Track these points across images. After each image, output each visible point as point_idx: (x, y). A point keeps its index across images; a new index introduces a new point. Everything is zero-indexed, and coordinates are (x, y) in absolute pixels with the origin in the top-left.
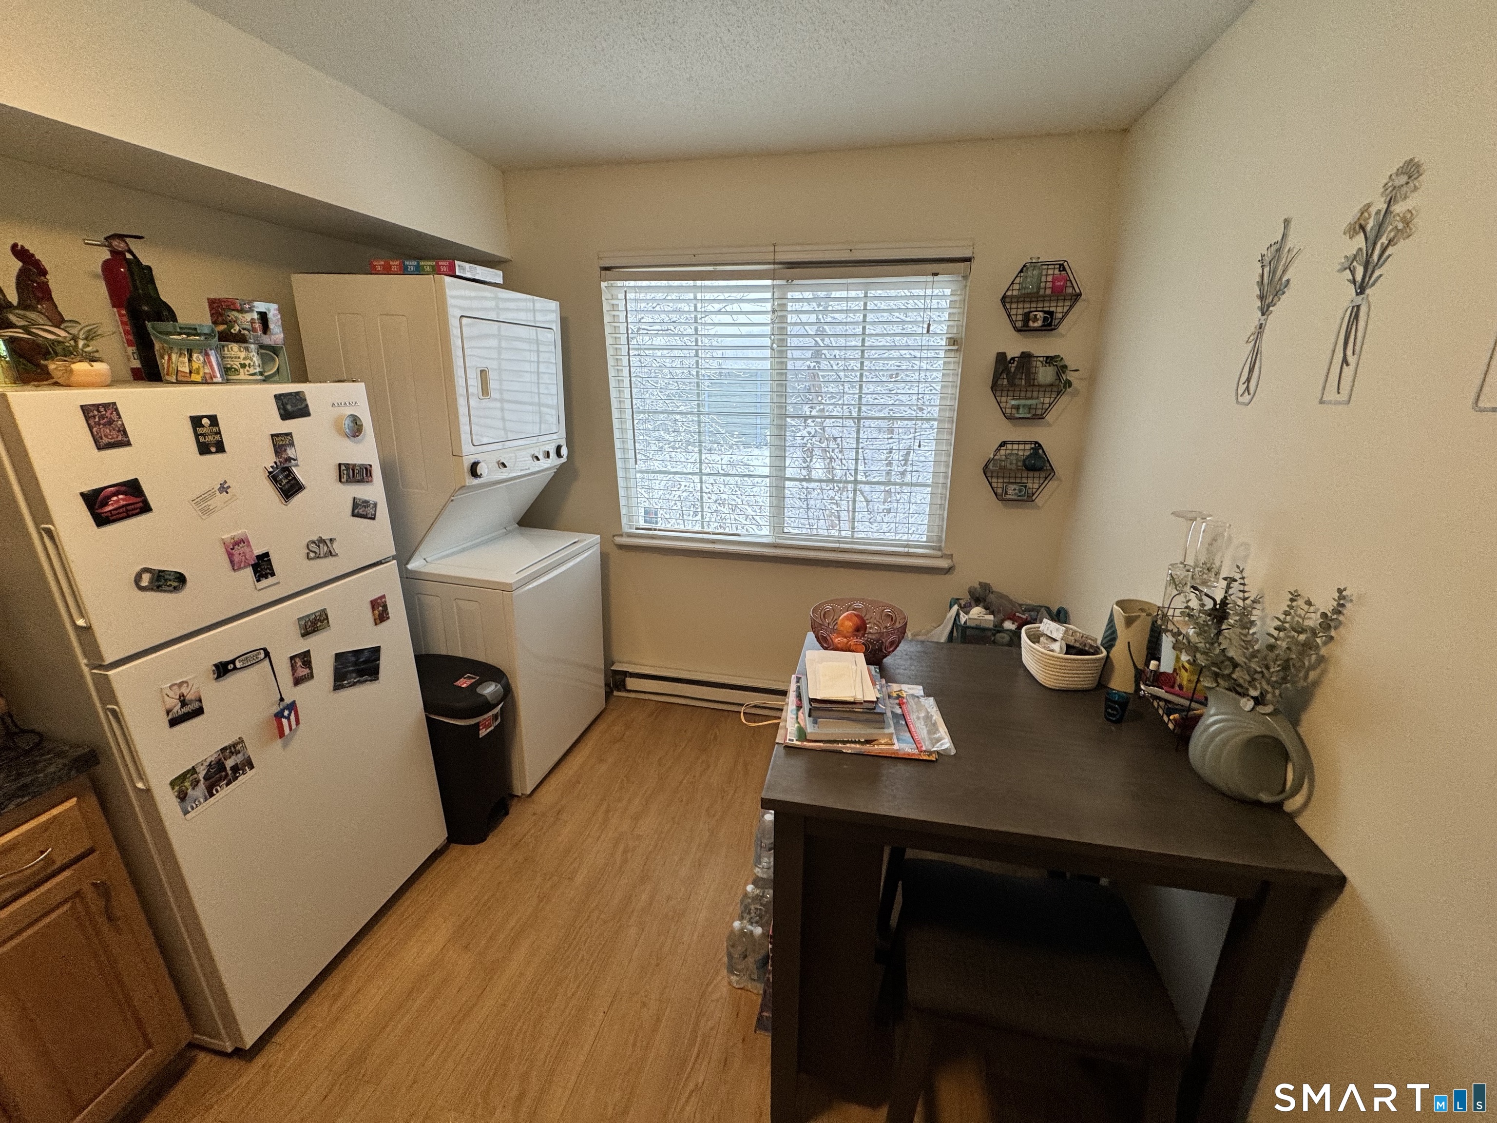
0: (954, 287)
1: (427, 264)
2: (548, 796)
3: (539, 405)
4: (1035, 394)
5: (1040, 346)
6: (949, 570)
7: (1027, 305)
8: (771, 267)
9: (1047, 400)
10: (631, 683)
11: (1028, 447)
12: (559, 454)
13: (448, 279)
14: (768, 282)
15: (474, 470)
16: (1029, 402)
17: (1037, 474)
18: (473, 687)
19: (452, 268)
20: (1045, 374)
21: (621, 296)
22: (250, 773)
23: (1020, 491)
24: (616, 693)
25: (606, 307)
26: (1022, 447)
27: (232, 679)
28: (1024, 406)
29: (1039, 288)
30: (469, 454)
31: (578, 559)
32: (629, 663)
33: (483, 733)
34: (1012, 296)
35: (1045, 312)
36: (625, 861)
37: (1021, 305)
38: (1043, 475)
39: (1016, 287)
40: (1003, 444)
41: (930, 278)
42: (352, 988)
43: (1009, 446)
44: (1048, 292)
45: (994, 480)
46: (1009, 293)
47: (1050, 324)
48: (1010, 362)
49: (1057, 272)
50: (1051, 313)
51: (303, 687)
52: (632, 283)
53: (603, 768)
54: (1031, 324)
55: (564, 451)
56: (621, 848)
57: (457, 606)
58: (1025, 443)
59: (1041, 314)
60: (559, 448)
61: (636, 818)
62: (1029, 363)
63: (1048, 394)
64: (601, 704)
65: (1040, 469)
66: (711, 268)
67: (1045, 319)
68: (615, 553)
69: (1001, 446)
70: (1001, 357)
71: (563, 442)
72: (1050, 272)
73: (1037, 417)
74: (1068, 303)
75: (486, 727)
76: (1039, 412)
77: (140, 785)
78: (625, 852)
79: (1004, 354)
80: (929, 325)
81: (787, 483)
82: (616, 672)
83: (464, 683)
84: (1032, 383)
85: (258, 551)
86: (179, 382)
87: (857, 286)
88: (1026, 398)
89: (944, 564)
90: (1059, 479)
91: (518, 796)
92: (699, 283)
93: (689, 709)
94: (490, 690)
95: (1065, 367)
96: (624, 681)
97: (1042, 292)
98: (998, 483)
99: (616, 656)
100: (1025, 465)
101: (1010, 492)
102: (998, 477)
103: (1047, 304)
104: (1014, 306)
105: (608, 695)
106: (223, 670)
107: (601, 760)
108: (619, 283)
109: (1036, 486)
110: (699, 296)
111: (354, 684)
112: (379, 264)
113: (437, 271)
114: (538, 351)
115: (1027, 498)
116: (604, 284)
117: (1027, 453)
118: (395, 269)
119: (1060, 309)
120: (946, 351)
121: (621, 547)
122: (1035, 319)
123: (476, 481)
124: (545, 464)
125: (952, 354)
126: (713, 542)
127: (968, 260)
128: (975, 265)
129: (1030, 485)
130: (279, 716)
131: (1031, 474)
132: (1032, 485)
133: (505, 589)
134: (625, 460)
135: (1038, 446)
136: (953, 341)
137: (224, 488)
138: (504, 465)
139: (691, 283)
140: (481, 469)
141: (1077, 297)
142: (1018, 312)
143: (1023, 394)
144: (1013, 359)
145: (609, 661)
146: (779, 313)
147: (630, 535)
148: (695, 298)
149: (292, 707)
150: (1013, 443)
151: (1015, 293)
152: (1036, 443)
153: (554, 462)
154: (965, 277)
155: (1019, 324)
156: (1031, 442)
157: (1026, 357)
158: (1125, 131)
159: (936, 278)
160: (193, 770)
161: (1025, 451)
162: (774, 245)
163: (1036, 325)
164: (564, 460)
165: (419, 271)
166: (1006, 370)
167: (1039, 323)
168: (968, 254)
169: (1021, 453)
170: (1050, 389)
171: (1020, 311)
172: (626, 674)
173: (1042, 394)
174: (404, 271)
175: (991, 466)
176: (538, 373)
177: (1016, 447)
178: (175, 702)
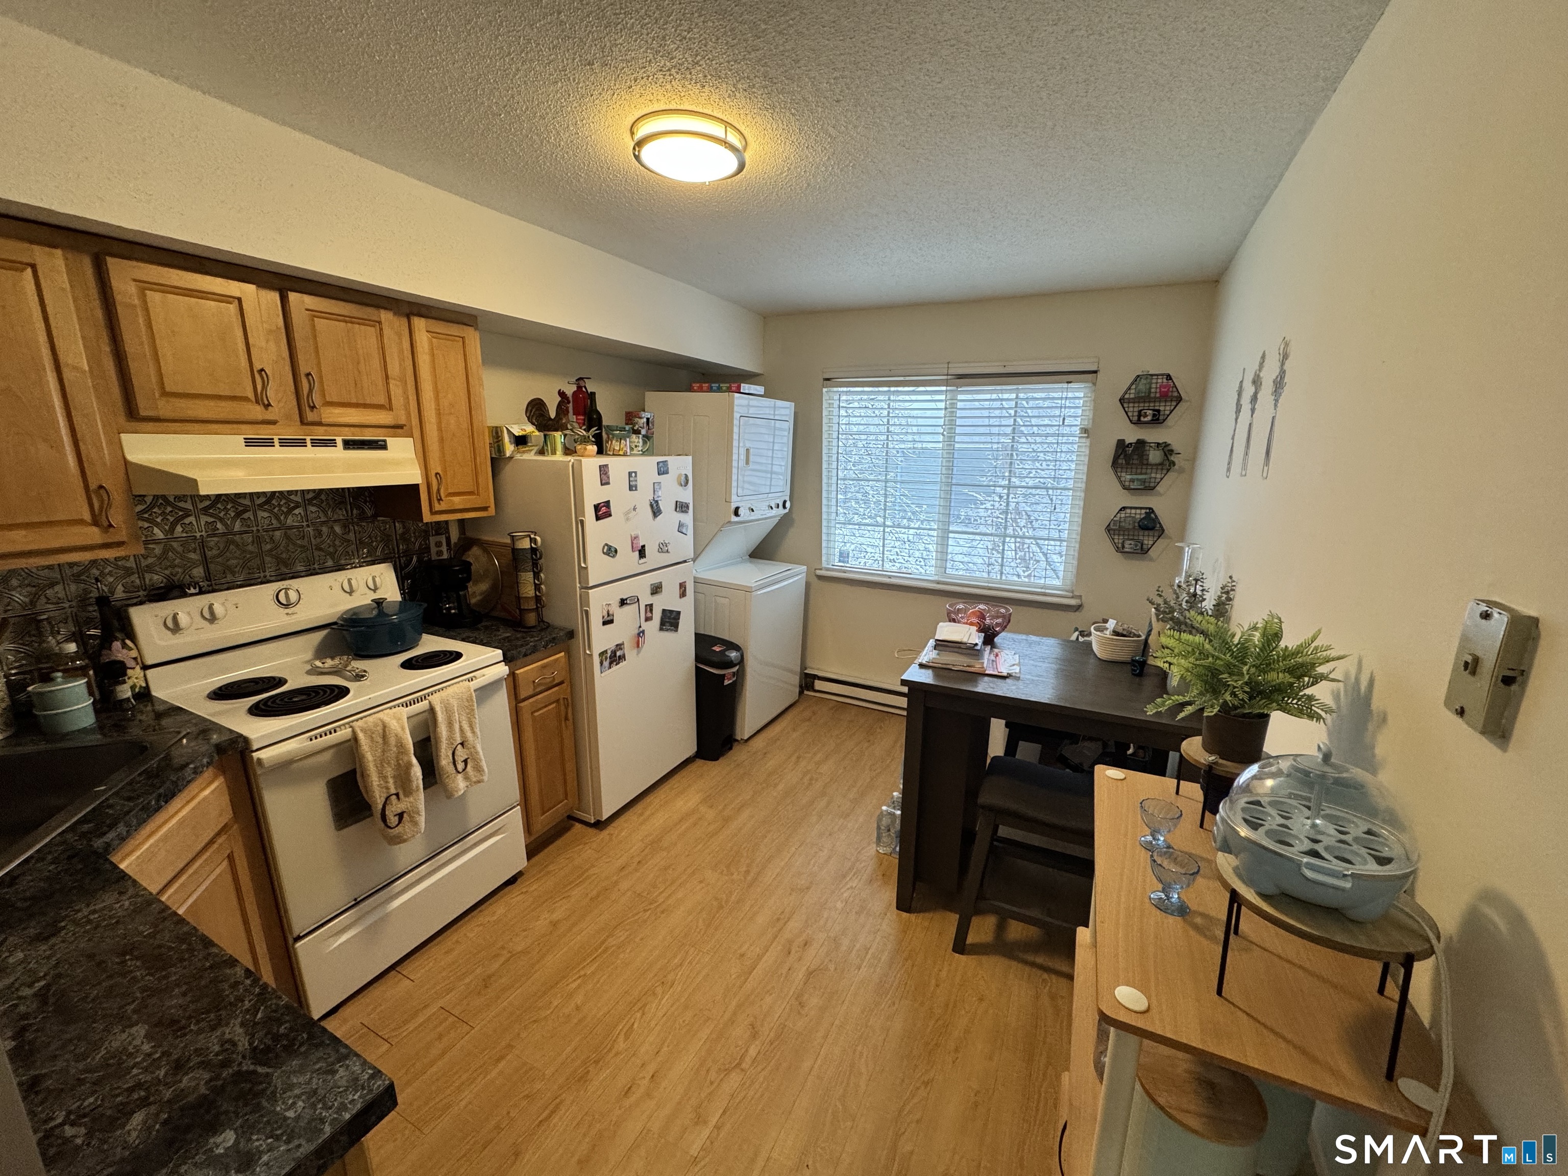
0: (1087, 390)
1: (724, 386)
2: (759, 743)
3: (772, 473)
4: (1149, 471)
5: (1152, 435)
6: (1078, 608)
7: (1142, 405)
8: (945, 377)
9: (1159, 476)
10: (818, 685)
11: (1143, 511)
12: (784, 507)
13: (737, 395)
14: (944, 388)
15: (736, 513)
16: (1140, 477)
17: (1151, 533)
18: (722, 652)
19: (739, 387)
20: (1155, 456)
21: (836, 397)
22: (624, 663)
23: (1136, 546)
24: (806, 692)
25: (825, 405)
26: (1138, 511)
27: (626, 608)
28: (1138, 479)
29: (1150, 392)
30: (735, 502)
31: (791, 581)
32: (818, 669)
33: (726, 682)
34: (1129, 399)
35: (1154, 410)
36: (810, 784)
37: (1136, 405)
38: (1156, 534)
39: (1133, 391)
40: (1124, 508)
41: (1065, 385)
42: (648, 813)
43: (1128, 511)
44: (1158, 395)
45: (1116, 537)
46: (1127, 396)
47: (1158, 419)
48: (1128, 446)
49: (1165, 380)
50: (1159, 411)
51: (649, 623)
52: (845, 389)
53: (795, 735)
54: (1142, 419)
55: (788, 505)
56: (808, 777)
57: (716, 602)
58: (1141, 508)
59: (1150, 412)
60: (785, 502)
61: (818, 764)
62: (1144, 447)
63: (1159, 471)
64: (795, 696)
65: (1153, 529)
66: (902, 379)
67: (1154, 415)
68: (815, 581)
69: (1121, 510)
70: (1121, 444)
71: (787, 498)
72: (1160, 381)
73: (1148, 488)
74: (1174, 403)
75: (729, 679)
76: (1152, 485)
77: (588, 652)
78: (811, 779)
79: (1124, 440)
80: (1064, 419)
81: (951, 535)
82: (807, 675)
83: (717, 649)
84: (1144, 463)
85: (642, 544)
86: (614, 455)
87: (1011, 391)
88: (1141, 474)
89: (1073, 602)
90: (1170, 538)
91: (737, 741)
92: (893, 389)
93: (861, 709)
94: (733, 655)
95: (1172, 451)
96: (813, 683)
97: (1152, 395)
98: (1118, 540)
99: (809, 663)
100: (1139, 526)
101: (1126, 546)
102: (1119, 535)
103: (1157, 404)
104: (1131, 405)
105: (801, 693)
106: (623, 602)
107: (794, 730)
108: (835, 389)
109: (1151, 543)
110: (892, 398)
111: (667, 630)
112: (696, 386)
113: (729, 390)
114: (774, 435)
115: (1142, 551)
116: (825, 390)
117: (1143, 516)
118: (705, 388)
119: (1168, 408)
120: (1080, 437)
121: (820, 577)
122: (1146, 416)
123: (736, 519)
124: (775, 512)
125: (1084, 440)
126: (890, 577)
127: (1095, 372)
128: (1099, 375)
129: (1146, 542)
130: (639, 634)
131: (1146, 533)
132: (1148, 542)
133: (748, 590)
134: (829, 513)
135: (1151, 510)
136: (1085, 431)
137: (635, 509)
138: (753, 510)
139: (886, 389)
140: (740, 512)
141: (1179, 399)
142: (1133, 409)
143: (1139, 471)
144: (1131, 444)
145: (803, 666)
146: (951, 410)
147: (828, 569)
148: (889, 399)
149: (643, 632)
150: (1131, 508)
151: (1132, 396)
152: (1150, 509)
153: (782, 511)
154: (1094, 384)
155: (1135, 418)
156: (1146, 508)
157: (1141, 443)
158: (1217, 281)
159: (1070, 385)
160: (606, 651)
161: (1140, 515)
162: (948, 363)
163: (1146, 419)
164: (787, 511)
165: (719, 390)
166: (1124, 451)
167: (1149, 418)
168: (1094, 369)
169: (1138, 516)
170: (1160, 467)
171: (1136, 409)
172: (815, 677)
173: (1154, 471)
174: (710, 390)
175: (1112, 526)
176: (773, 450)
177: (1133, 511)
178: (605, 613)
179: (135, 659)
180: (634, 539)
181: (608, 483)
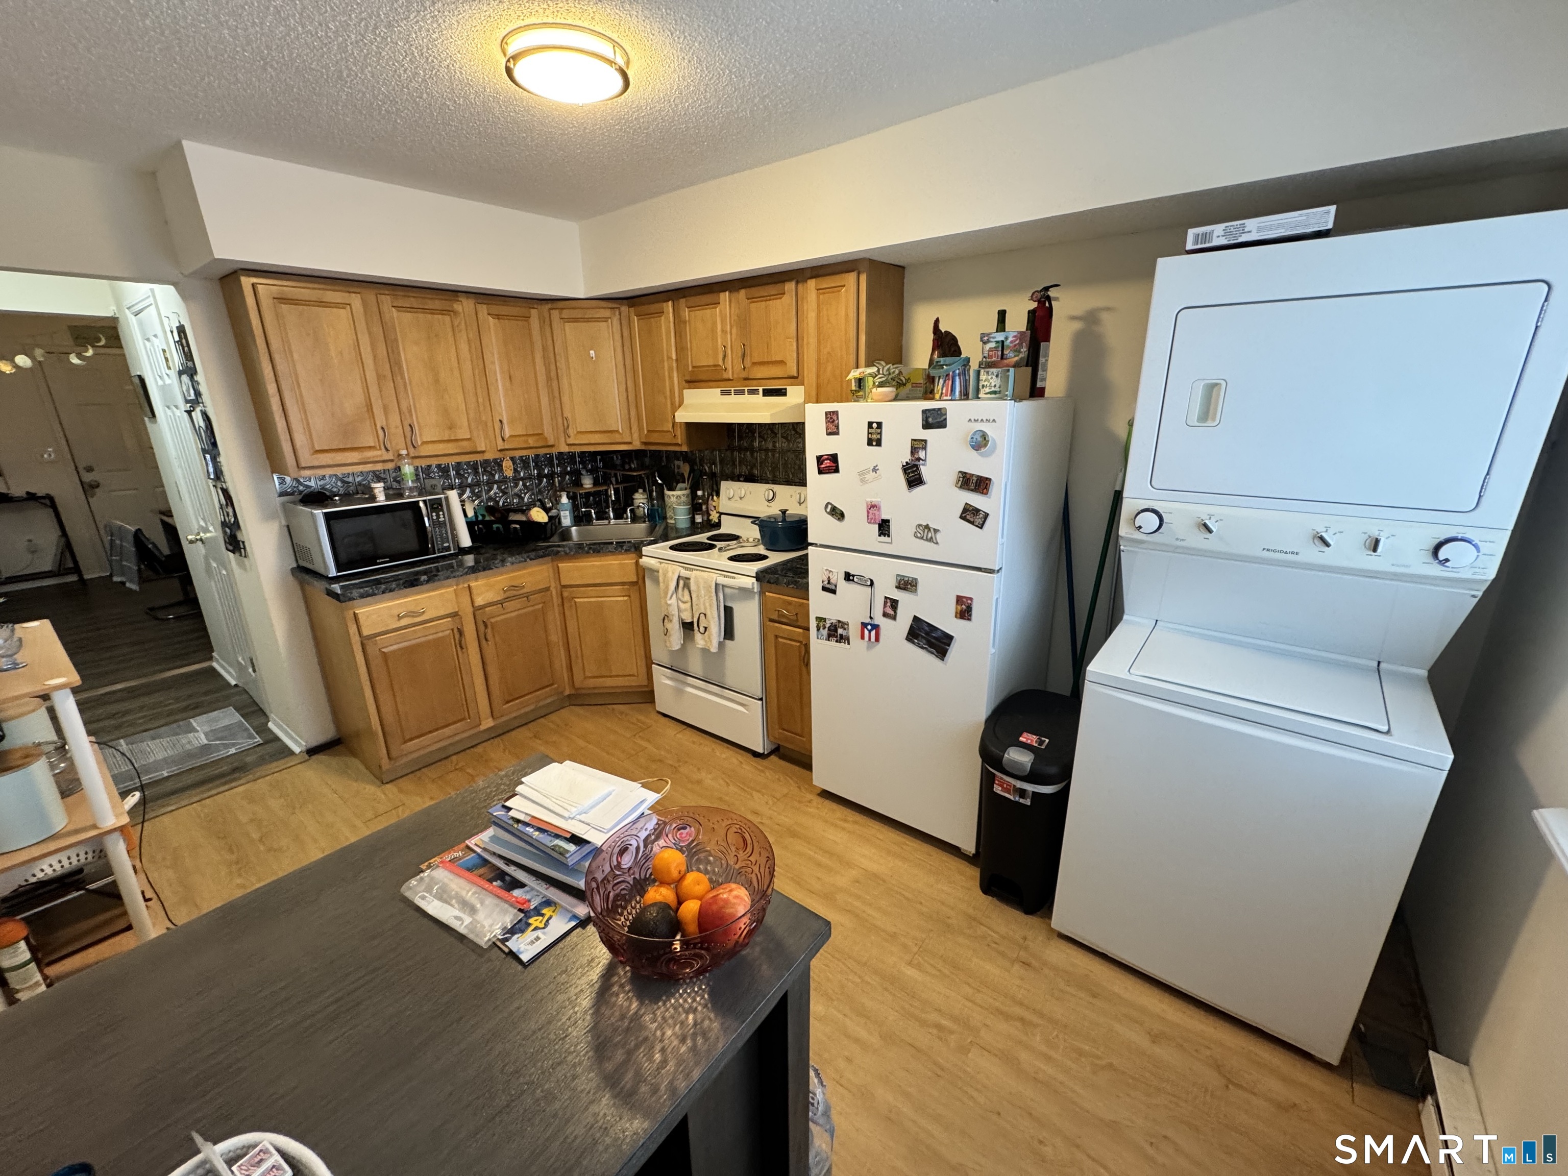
22: (848, 646)
27: (852, 585)
33: (997, 789)
51: (888, 620)
75: (1003, 788)
85: (884, 517)
94: (1018, 757)
106: (848, 577)
111: (922, 648)
137: (875, 470)
149: (876, 627)
160: (825, 620)
178: (826, 579)
179: (715, 507)
180: (873, 507)
181: (837, 433)
